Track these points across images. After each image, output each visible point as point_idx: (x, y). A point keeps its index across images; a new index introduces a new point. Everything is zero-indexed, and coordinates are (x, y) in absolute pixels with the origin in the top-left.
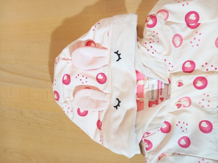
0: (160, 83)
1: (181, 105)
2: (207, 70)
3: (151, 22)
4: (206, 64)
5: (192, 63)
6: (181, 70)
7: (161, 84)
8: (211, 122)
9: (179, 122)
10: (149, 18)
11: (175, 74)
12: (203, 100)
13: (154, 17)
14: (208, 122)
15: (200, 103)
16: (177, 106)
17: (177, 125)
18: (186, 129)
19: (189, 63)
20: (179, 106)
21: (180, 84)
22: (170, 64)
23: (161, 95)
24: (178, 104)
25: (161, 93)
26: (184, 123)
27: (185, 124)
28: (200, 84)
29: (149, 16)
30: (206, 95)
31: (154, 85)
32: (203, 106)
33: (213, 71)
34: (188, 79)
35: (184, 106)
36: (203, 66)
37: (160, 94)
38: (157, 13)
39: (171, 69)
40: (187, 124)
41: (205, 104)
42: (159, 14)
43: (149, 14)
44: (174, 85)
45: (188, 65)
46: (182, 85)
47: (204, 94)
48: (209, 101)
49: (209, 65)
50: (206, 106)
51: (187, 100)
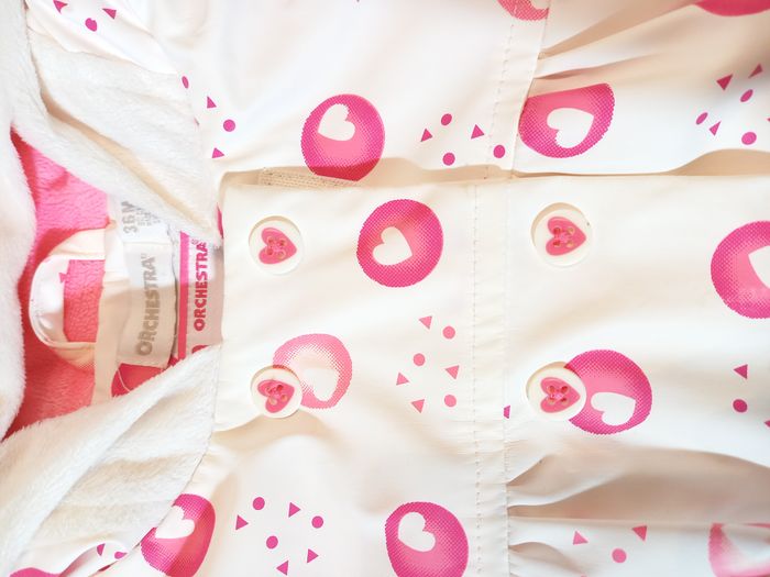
0: (193, 252)
1: (289, 390)
2: (449, 159)
4: (446, 120)
5: (362, 111)
6: (299, 160)
7: (200, 257)
9: (259, 504)
11: (264, 179)
12: (419, 360)
15: (402, 380)
16: (264, 399)
17: (241, 523)
18: (312, 556)
20: (276, 393)
21: (276, 247)
23: (199, 329)
24: (271, 382)
25: (199, 314)
26: (293, 510)
27: (305, 517)
28: (395, 249)
30: (438, 326)
31: (152, 260)
32: (419, 405)
33: (487, 167)
35: (310, 400)
36: (426, 136)
37: (191, 319)
40: (318, 522)
41: (428, 383)
47: (427, 321)
48: (453, 371)
49: (460, 128)
50: (435, 404)
51: (326, 357)
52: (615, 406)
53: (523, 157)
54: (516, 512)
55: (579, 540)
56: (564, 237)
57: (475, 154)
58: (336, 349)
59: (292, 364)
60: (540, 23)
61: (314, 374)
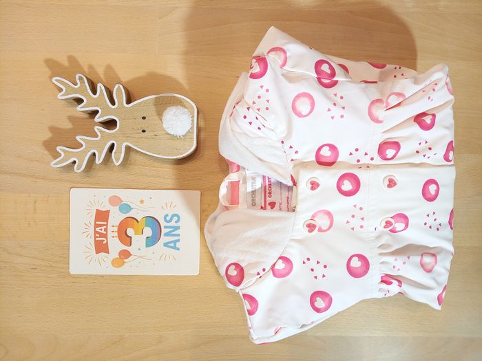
1: (314, 226)
2: (358, 161)
3: (257, 69)
4: (357, 150)
5: (333, 148)
6: (313, 159)
8: (367, 256)
10: (254, 61)
11: (304, 165)
12: (353, 216)
13: (262, 60)
14: (362, 258)
15: (348, 222)
16: (308, 229)
17: (304, 263)
19: (327, 148)
20: (311, 227)
21: (314, 185)
22: (291, 147)
23: (270, 197)
24: (310, 224)
25: (270, 193)
26: (318, 262)
28: (347, 186)
29: (254, 57)
30: (358, 207)
32: (353, 229)
33: (368, 163)
34: (328, 178)
35: (320, 230)
36: (351, 154)
37: (267, 195)
38: (269, 53)
39: (295, 157)
41: (356, 223)
42: (272, 55)
43: (254, 55)
44: (303, 187)
45: (326, 152)
46: (318, 185)
47: (355, 206)
48: (363, 219)
49: (361, 152)
50: (357, 228)
51: (326, 216)
52: (399, 226)
53: (378, 161)
54: (381, 254)
55: (396, 260)
56: (392, 183)
57: (365, 160)
58: (329, 214)
59: (315, 219)
60: (381, 124)
61: (322, 222)
